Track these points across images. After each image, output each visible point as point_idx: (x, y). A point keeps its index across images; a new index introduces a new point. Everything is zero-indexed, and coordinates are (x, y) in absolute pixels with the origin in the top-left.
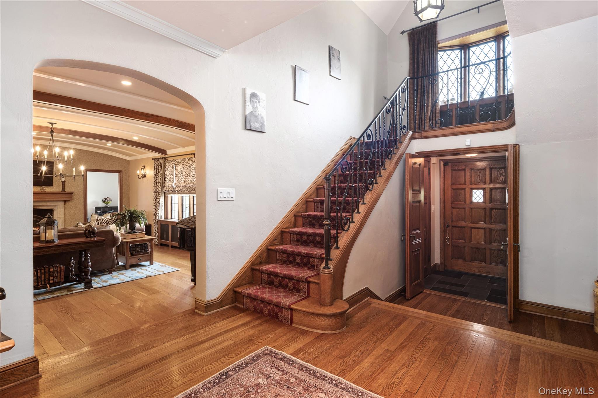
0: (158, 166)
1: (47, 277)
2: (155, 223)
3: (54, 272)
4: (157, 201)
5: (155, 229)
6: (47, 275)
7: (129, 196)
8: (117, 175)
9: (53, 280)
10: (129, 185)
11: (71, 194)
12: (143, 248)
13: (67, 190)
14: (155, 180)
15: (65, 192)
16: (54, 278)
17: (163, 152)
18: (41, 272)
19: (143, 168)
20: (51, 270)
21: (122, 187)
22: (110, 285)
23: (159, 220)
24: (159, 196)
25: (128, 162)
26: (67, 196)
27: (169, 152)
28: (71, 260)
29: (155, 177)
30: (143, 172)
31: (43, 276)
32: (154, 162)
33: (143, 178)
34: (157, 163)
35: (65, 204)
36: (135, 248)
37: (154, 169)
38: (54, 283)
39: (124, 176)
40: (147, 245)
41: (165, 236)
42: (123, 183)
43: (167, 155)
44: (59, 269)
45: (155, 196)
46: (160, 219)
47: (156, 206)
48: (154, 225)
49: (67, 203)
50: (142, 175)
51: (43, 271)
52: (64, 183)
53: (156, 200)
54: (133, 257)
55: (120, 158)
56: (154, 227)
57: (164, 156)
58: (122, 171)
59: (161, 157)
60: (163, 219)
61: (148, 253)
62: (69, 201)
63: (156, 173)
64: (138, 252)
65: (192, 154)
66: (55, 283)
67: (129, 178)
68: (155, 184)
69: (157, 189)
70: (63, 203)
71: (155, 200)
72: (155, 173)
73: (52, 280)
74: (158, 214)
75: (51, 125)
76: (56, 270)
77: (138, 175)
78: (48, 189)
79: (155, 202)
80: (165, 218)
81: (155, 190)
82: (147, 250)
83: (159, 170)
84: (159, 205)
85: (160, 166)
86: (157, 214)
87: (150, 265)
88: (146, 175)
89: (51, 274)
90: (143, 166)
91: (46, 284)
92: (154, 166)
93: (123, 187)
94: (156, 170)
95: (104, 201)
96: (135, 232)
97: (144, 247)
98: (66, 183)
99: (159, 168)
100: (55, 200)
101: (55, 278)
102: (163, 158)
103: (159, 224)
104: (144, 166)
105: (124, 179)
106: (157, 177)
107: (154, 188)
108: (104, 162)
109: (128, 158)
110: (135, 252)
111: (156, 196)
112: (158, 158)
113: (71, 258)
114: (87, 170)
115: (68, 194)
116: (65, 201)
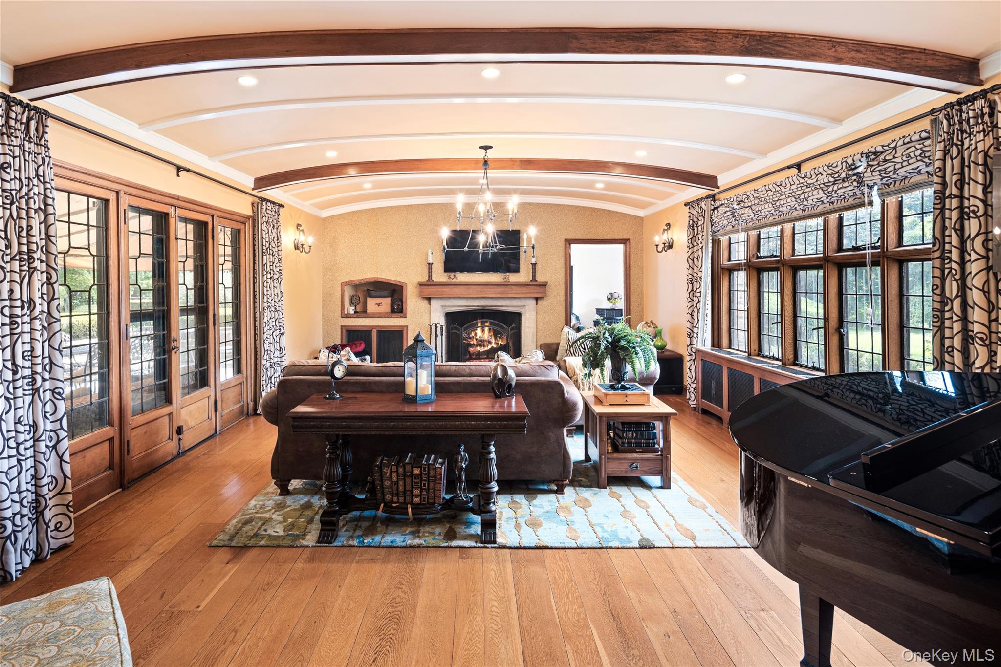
0: (696, 220)
1: (408, 487)
2: (691, 355)
3: (421, 478)
4: (695, 304)
5: (690, 370)
6: (408, 481)
7: (642, 290)
8: (621, 247)
9: (420, 496)
10: (642, 268)
11: (544, 285)
12: (642, 435)
13: (540, 279)
14: (690, 253)
15: (536, 283)
16: (421, 491)
17: (708, 180)
18: (397, 471)
19: (666, 228)
20: (417, 471)
21: (629, 271)
22: (537, 548)
23: (698, 351)
24: (698, 290)
25: (640, 220)
26: (537, 289)
27: (722, 182)
28: (459, 453)
29: (691, 246)
30: (665, 237)
31: (401, 483)
32: (688, 210)
33: (666, 251)
34: (694, 213)
35: (537, 304)
36: (623, 432)
37: (689, 226)
38: (420, 504)
39: (632, 251)
40: (654, 428)
41: (713, 392)
42: (632, 264)
43: (718, 188)
44: (432, 473)
45: (689, 291)
46: (700, 347)
47: (692, 315)
48: (688, 358)
49: (540, 302)
50: (664, 244)
51: (401, 470)
52: (534, 265)
53: (693, 300)
54: (616, 455)
55: (625, 214)
56: (688, 364)
57: (710, 192)
58: (629, 239)
59: (704, 196)
60: (707, 347)
61: (656, 451)
62: (543, 298)
63: (693, 236)
64: (630, 443)
65: (789, 167)
66: (424, 504)
67: (642, 253)
68: (690, 261)
69: (695, 275)
70: (534, 302)
71: (690, 300)
72: (690, 237)
73: (417, 496)
74: (697, 334)
75: (484, 150)
76: (425, 475)
77: (657, 246)
78: (513, 278)
79: (690, 305)
80: (713, 346)
81: (690, 276)
82: (654, 444)
83: (700, 228)
84: (698, 312)
85: (700, 218)
86: (695, 335)
87: (661, 487)
88: (672, 243)
89: (416, 481)
90: (666, 225)
91: (407, 504)
92: (688, 219)
93: (632, 273)
94: (693, 230)
95: (609, 299)
96: (624, 388)
97: (646, 434)
98: (538, 267)
99: (700, 223)
100: (521, 296)
101: (424, 492)
102: (707, 197)
103: (699, 358)
104: (668, 225)
105: (632, 256)
106: (695, 244)
107: (687, 272)
108: (597, 224)
109: (641, 213)
110: (623, 443)
111: (692, 290)
112: (698, 200)
113: (460, 446)
114: (569, 242)
115: (540, 285)
116: (537, 299)
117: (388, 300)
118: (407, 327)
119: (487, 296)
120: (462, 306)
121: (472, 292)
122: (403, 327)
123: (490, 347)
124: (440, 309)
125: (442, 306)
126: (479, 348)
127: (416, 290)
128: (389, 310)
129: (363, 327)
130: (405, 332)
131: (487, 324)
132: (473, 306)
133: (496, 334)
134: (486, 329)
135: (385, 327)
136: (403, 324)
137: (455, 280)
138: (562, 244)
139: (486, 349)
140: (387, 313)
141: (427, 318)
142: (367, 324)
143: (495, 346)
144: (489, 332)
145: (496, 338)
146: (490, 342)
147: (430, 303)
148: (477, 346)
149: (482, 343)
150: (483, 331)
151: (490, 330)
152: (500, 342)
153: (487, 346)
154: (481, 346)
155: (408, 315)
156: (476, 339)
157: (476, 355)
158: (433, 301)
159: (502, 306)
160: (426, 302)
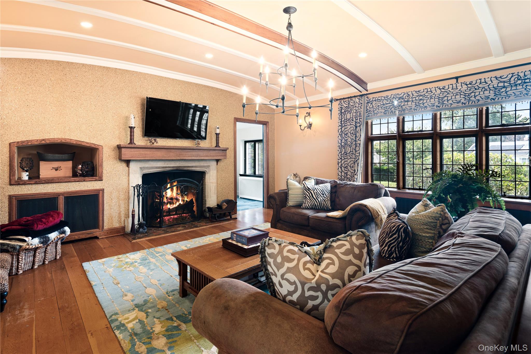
7: (274, 154)
8: (260, 126)
10: (274, 141)
11: (225, 150)
13: (222, 145)
14: (342, 130)
15: (218, 149)
19: (307, 115)
24: (358, 152)
26: (219, 153)
35: (217, 165)
39: (270, 129)
42: (269, 138)
43: (367, 91)
49: (219, 163)
52: (218, 135)
58: (268, 122)
62: (221, 160)
63: (346, 119)
67: (274, 131)
70: (215, 163)
72: (343, 120)
77: (300, 126)
78: (201, 144)
90: (307, 113)
93: (269, 143)
98: (221, 137)
100: (209, 158)
105: (270, 133)
114: (237, 120)
115: (223, 150)
116: (217, 161)
117: (69, 164)
118: (103, 190)
119: (185, 158)
120: (159, 168)
121: (172, 155)
122: (99, 191)
123: (178, 204)
124: (139, 170)
125: (141, 168)
126: (169, 206)
127: (113, 153)
128: (71, 175)
129: (45, 194)
130: (101, 195)
131: (175, 184)
132: (169, 167)
133: (183, 192)
134: (175, 188)
135: (76, 192)
136: (98, 188)
137: (155, 144)
138: (232, 121)
139: (175, 206)
140: (70, 177)
141: (125, 180)
142: (50, 191)
143: (182, 203)
144: (177, 190)
145: (182, 196)
146: (177, 200)
147: (128, 166)
148: (167, 204)
149: (171, 200)
150: (172, 190)
151: (177, 188)
152: (186, 199)
153: (176, 203)
154: (171, 204)
155: (104, 178)
156: (167, 198)
157: (167, 212)
158: (132, 165)
159: (192, 167)
160: (124, 165)
